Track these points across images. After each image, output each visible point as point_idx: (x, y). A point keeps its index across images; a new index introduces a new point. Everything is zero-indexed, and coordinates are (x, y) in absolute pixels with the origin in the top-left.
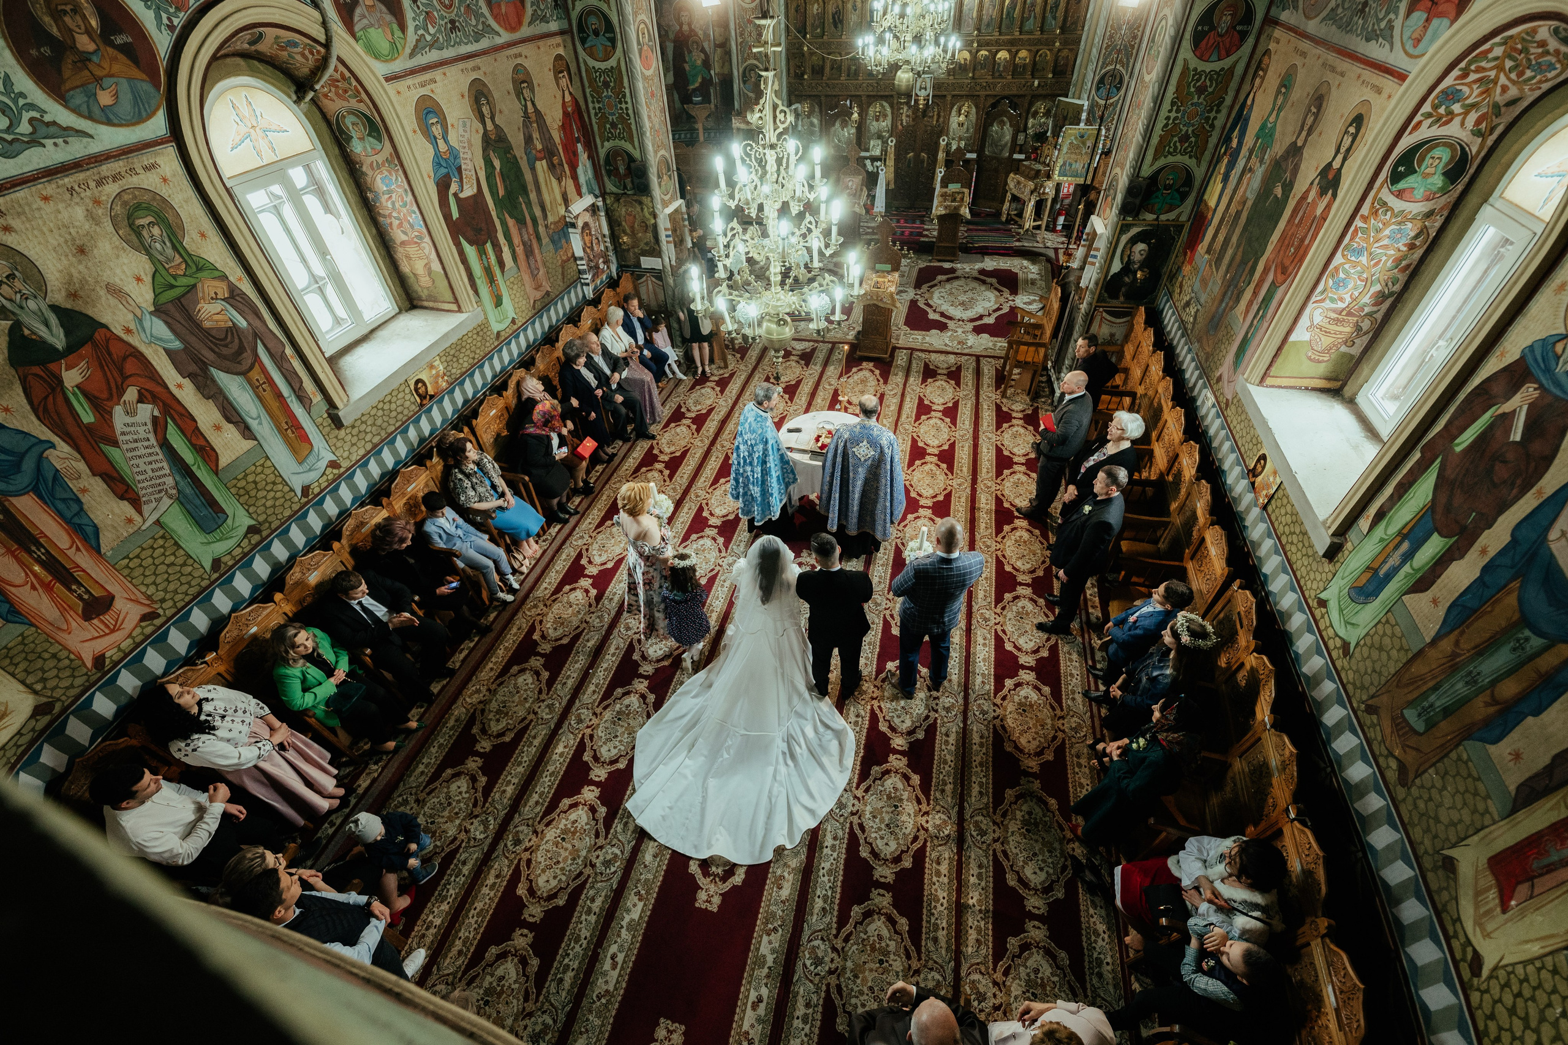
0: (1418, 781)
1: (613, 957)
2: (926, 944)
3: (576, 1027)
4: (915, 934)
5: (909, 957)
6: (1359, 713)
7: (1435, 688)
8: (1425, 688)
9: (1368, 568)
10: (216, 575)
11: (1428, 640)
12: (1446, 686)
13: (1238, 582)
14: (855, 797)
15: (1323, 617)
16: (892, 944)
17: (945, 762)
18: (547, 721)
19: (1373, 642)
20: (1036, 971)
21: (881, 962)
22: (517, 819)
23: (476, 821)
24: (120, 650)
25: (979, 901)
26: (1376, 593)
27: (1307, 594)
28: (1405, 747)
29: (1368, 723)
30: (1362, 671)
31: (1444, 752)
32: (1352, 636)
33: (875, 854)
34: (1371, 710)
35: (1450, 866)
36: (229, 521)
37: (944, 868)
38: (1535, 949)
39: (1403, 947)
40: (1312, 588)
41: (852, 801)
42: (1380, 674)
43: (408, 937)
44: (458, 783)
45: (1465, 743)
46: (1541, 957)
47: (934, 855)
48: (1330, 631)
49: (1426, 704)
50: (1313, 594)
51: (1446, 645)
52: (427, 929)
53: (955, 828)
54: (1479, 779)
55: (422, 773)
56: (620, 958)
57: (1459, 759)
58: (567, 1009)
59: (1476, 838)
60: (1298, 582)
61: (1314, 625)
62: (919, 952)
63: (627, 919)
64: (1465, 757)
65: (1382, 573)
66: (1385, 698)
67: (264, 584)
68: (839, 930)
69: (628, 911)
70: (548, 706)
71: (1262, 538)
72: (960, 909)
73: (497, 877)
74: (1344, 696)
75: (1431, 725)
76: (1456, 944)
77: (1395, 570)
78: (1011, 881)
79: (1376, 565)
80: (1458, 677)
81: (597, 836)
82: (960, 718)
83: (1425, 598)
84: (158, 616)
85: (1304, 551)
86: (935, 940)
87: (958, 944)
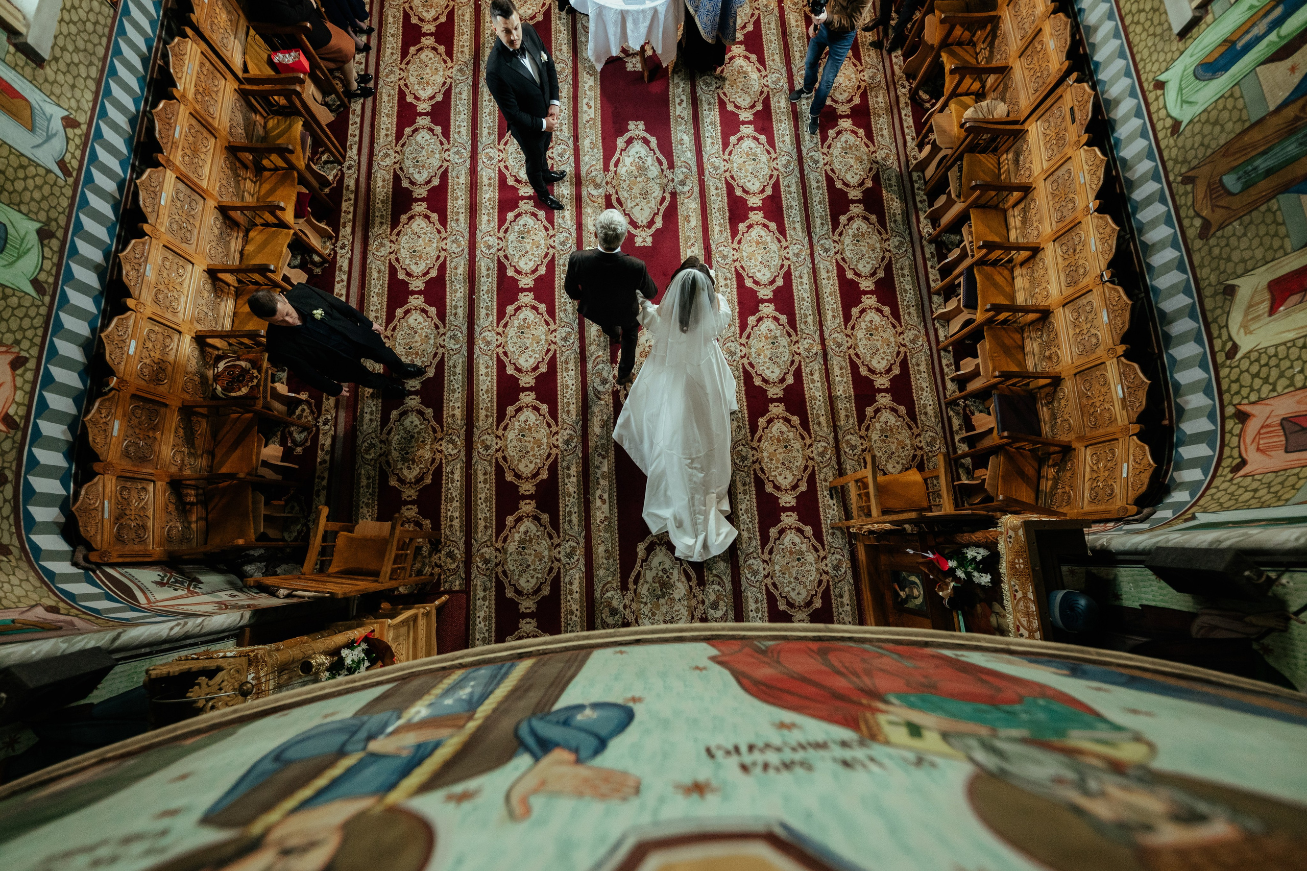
0: (1219, 233)
1: (600, 497)
2: (813, 427)
3: (594, 542)
4: (805, 424)
5: (803, 438)
6: (1174, 185)
7: (1264, 153)
8: (1253, 154)
9: (1225, 41)
10: (47, 299)
11: (1272, 108)
12: (1277, 149)
13: (1074, 75)
14: (741, 344)
15: (1157, 99)
16: (791, 435)
17: (803, 299)
18: (459, 351)
19: (1209, 118)
20: (886, 422)
21: (786, 447)
22: (477, 433)
23: (443, 443)
24: (18, 404)
25: (844, 391)
26: (1226, 68)
27: (1143, 78)
28: (1214, 207)
29: (1181, 191)
30: (1188, 146)
31: (1254, 206)
32: (1185, 115)
33: (765, 381)
34: (1188, 180)
35: (1230, 291)
36: (11, 230)
37: (816, 377)
38: (1291, 336)
39: (1167, 348)
40: (1149, 73)
41: (739, 348)
42: (1208, 147)
43: (440, 530)
44: (409, 419)
45: (1280, 197)
46: (1293, 340)
47: (808, 370)
48: (1163, 113)
49: (1250, 168)
50: (1151, 76)
51: (1291, 112)
52: (451, 520)
53: (820, 347)
54: (1284, 223)
55: (371, 420)
56: (606, 496)
57: (1269, 210)
58: (583, 534)
59: (1264, 268)
60: (1135, 65)
61: (1146, 110)
62: (809, 434)
63: (599, 473)
64: (1275, 207)
65: (1239, 45)
66: (1206, 169)
67: (101, 293)
68: (753, 437)
69: (598, 468)
70: (451, 338)
71: (1101, 22)
72: (831, 400)
73: (485, 474)
74: (1162, 172)
75: (1246, 187)
76: (1218, 344)
77: (1258, 39)
78: (864, 372)
79: (1234, 38)
80: (1293, 139)
81: (549, 426)
82: (809, 259)
83: (1283, 66)
84: (26, 360)
85: (1151, 31)
86: (819, 423)
87: (834, 421)
